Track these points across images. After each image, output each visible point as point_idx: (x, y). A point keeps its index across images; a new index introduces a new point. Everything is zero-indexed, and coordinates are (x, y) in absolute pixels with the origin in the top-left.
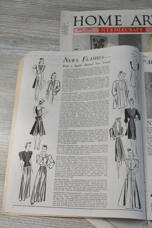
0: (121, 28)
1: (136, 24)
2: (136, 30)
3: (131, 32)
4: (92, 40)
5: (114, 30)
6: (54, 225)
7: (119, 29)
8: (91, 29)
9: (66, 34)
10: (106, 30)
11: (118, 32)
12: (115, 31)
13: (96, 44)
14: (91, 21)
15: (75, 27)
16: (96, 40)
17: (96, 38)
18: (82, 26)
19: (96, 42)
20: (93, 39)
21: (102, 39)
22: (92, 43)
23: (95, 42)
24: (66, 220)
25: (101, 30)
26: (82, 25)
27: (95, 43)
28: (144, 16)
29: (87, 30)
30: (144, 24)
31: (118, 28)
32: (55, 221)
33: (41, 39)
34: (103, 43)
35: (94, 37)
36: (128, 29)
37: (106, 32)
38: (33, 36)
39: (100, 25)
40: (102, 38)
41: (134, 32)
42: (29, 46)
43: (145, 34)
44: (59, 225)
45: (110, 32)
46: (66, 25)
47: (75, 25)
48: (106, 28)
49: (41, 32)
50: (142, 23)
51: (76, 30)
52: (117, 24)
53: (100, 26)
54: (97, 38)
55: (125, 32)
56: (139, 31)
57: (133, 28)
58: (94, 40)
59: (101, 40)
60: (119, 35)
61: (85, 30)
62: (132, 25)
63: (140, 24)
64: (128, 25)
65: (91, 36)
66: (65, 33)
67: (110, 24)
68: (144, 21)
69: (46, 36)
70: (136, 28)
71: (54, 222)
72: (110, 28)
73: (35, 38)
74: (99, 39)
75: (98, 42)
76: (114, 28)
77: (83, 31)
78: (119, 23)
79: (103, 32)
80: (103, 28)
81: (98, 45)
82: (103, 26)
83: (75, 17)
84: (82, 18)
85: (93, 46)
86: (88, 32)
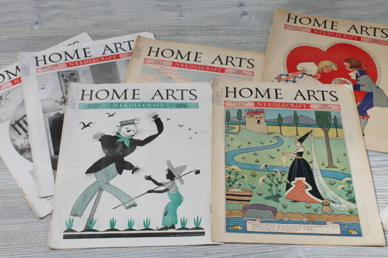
0: (92, 60)
1: (108, 53)
2: (109, 58)
3: (104, 61)
4: (60, 77)
5: (83, 62)
7: (90, 60)
8: (57, 66)
10: (74, 64)
11: (89, 63)
13: (66, 79)
14: (55, 58)
15: (38, 67)
17: (64, 74)
18: (46, 65)
19: (66, 77)
20: (61, 75)
22: (61, 79)
23: (63, 77)
25: (68, 65)
26: (45, 63)
27: (64, 78)
28: (115, 44)
30: (117, 51)
31: (88, 60)
34: (73, 77)
35: (62, 73)
36: (100, 59)
37: (75, 65)
39: (66, 60)
40: (72, 72)
41: (107, 60)
43: (120, 61)
45: (80, 65)
46: (27, 66)
47: (37, 65)
48: (74, 62)
50: (114, 50)
51: (39, 70)
52: (86, 56)
53: (67, 62)
54: (66, 73)
55: (97, 62)
56: (113, 59)
57: (105, 57)
58: (63, 76)
59: (70, 74)
60: (91, 66)
61: (50, 68)
62: (104, 54)
63: (112, 52)
64: (100, 55)
65: (58, 72)
66: (27, 75)
67: (78, 58)
68: (116, 48)
70: (108, 57)
72: (79, 61)
74: (68, 74)
75: (68, 77)
76: (83, 61)
77: (48, 69)
78: (88, 55)
79: (72, 66)
80: (71, 63)
81: (68, 79)
82: (70, 60)
83: (36, 58)
84: (44, 56)
85: (62, 81)
86: (54, 69)
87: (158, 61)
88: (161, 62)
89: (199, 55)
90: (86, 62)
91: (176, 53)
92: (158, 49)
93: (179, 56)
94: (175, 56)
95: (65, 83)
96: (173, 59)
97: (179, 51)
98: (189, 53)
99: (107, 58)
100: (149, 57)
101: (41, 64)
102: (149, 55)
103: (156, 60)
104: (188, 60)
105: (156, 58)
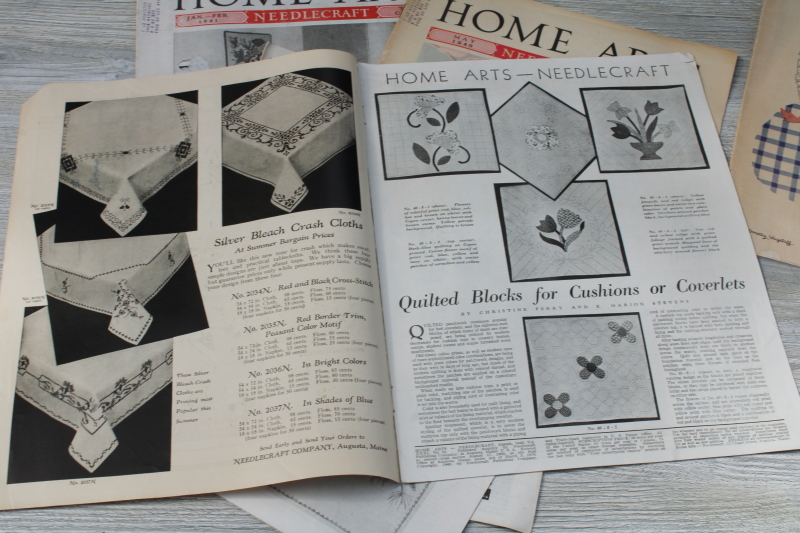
0: (309, 12)
1: (351, 1)
2: (351, 13)
3: (338, 18)
4: (229, 44)
5: (289, 16)
6: (128, 524)
7: (305, 13)
8: (225, 15)
9: (153, 30)
10: (266, 17)
11: (301, 19)
12: (293, 18)
13: (241, 52)
15: (180, 12)
16: (239, 41)
17: (240, 38)
18: (199, 10)
19: (241, 47)
20: (231, 39)
21: (256, 40)
22: (230, 49)
23: (236, 46)
24: (164, 507)
25: (252, 17)
26: (199, 6)
27: (237, 49)
29: (214, 19)
31: (301, 11)
32: (133, 512)
33: (80, 47)
34: (259, 48)
35: (234, 36)
36: (328, 13)
37: (267, 21)
38: (58, 39)
39: (249, 4)
40: (258, 37)
41: (346, 18)
42: (48, 66)
43: (378, 23)
44: (144, 522)
45: (279, 21)
46: (154, 7)
47: (180, 7)
48: (267, 13)
49: (82, 30)
51: (182, 21)
52: (297, 2)
53: (249, 8)
54: (243, 36)
55: (322, 19)
56: (360, 16)
57: (342, 10)
58: (235, 43)
59: (253, 41)
60: (305, 29)
61: (208, 20)
62: (340, 1)
64: (330, 2)
65: (225, 32)
66: (151, 29)
67: (278, 3)
69: (95, 40)
70: (350, 9)
71: (131, 515)
72: (278, 12)
73: (63, 44)
74: (249, 39)
75: (246, 47)
76: (289, 11)
77: (202, 20)
79: (260, 21)
80: (260, 12)
81: (245, 54)
82: (257, 5)
85: (231, 56)
86: (217, 23)
87: (462, 37)
88: (469, 42)
89: (564, 36)
90: (296, 15)
91: (509, 22)
92: (468, 7)
93: (515, 33)
94: (505, 30)
95: (238, 61)
96: (499, 38)
97: (517, 20)
98: (541, 27)
99: (346, 12)
100: (441, 25)
101: (189, 6)
102: (443, 19)
103: (457, 36)
104: (536, 44)
105: (459, 30)
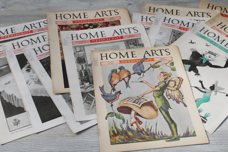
4: (173, 32)
8: (174, 26)
13: (175, 35)
15: (164, 22)
17: (176, 31)
18: (168, 23)
19: (175, 34)
20: (174, 31)
22: (173, 33)
23: (174, 33)
27: (174, 34)
35: (175, 31)
40: (180, 33)
46: (158, 20)
47: (164, 21)
51: (164, 24)
54: (177, 32)
58: (174, 32)
61: (170, 26)
65: (173, 29)
74: (178, 32)
83: (166, 18)
84: (170, 19)
85: (172, 35)
86: (172, 27)
95: (174, 36)
101: (166, 22)
